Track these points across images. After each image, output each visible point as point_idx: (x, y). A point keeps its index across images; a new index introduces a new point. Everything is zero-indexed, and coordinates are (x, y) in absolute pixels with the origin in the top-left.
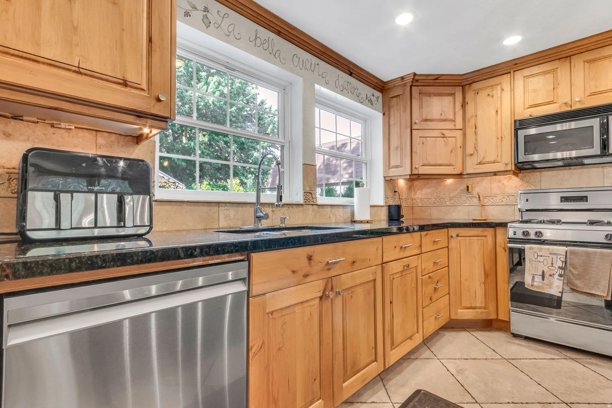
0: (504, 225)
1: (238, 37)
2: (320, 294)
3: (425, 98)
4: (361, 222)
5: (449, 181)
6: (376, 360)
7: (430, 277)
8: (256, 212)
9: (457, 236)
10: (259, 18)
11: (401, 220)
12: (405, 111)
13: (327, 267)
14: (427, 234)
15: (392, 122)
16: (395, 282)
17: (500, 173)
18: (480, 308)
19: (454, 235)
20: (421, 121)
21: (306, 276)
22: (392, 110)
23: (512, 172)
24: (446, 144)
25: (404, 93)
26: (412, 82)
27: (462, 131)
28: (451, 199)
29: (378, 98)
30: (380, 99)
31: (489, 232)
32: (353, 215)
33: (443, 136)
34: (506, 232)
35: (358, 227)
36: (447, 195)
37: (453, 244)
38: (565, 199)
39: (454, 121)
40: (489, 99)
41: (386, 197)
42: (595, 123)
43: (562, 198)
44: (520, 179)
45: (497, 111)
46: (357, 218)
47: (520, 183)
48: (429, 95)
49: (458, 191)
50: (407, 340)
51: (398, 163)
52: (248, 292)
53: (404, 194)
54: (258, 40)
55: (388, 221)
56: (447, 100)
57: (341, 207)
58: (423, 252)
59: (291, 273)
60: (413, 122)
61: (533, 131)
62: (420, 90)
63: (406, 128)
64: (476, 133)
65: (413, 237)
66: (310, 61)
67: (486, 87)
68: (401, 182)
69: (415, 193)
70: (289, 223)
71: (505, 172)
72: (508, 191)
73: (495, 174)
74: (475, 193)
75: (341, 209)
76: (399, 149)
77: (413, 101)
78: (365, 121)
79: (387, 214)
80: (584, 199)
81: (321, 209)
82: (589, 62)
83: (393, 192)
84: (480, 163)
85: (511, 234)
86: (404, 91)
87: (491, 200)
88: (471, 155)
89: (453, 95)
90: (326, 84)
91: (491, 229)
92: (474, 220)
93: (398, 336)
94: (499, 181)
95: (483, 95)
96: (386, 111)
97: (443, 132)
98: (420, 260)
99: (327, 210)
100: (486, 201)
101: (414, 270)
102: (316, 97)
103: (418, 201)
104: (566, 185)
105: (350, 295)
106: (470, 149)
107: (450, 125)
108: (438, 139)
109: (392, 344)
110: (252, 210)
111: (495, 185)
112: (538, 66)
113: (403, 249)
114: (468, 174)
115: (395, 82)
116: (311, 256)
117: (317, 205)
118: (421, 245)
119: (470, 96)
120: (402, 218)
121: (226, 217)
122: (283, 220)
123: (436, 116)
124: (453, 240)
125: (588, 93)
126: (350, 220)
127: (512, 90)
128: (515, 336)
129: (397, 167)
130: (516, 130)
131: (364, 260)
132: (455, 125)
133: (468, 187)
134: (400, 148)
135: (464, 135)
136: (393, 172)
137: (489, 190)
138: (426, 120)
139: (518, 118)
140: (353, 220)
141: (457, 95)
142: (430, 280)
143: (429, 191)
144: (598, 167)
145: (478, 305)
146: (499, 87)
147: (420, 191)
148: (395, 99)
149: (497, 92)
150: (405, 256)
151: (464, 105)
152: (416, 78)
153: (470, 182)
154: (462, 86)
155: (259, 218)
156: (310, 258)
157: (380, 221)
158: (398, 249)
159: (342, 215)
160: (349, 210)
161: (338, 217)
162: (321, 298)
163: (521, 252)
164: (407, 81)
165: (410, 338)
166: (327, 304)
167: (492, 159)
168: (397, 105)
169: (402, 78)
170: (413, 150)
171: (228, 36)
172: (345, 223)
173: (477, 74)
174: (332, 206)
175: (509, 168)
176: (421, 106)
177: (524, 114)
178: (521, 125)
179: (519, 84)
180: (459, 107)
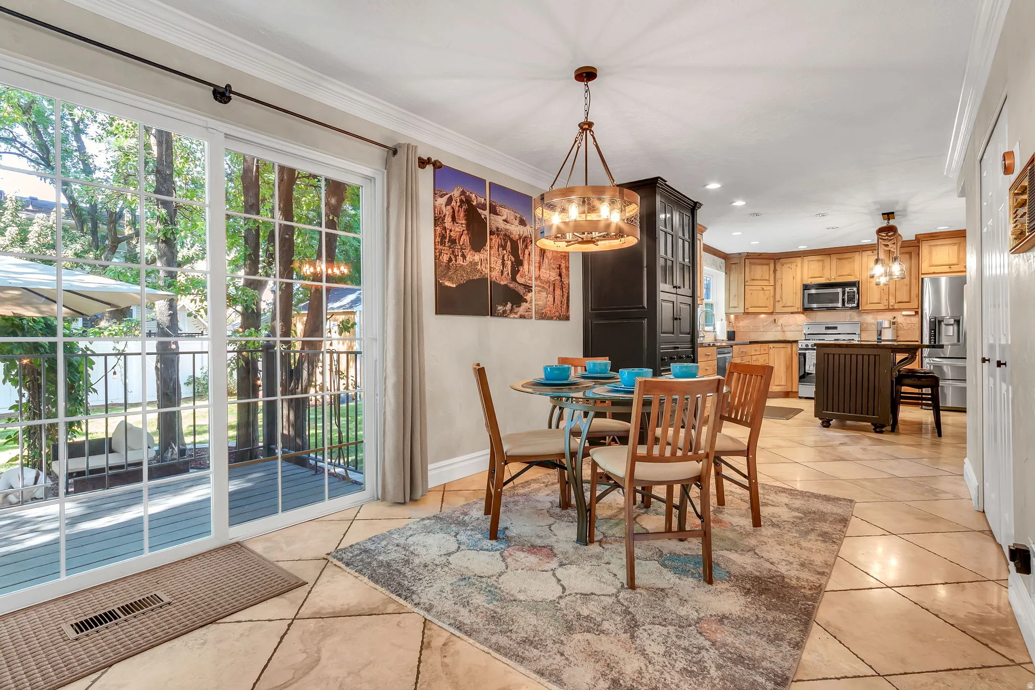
0: (796, 342)
3: (753, 266)
5: (763, 316)
9: (773, 348)
12: (741, 273)
15: (731, 279)
17: (795, 313)
18: (784, 385)
20: (750, 280)
22: (732, 272)
23: (801, 312)
24: (764, 295)
25: (740, 263)
26: (745, 256)
27: (773, 286)
28: (764, 326)
29: (722, 263)
30: (724, 264)
31: (789, 345)
33: (763, 289)
34: (798, 345)
36: (762, 324)
37: (771, 351)
38: (827, 328)
39: (769, 280)
40: (789, 269)
41: (727, 327)
42: (840, 290)
44: (805, 316)
45: (793, 277)
47: (805, 318)
48: (755, 264)
49: (769, 322)
51: (736, 305)
53: (735, 324)
55: (728, 340)
56: (766, 267)
60: (746, 280)
61: (813, 291)
62: (750, 261)
63: (741, 284)
64: (781, 288)
67: (787, 263)
68: (732, 316)
69: (741, 324)
71: (797, 312)
72: (799, 323)
73: (791, 313)
74: (779, 323)
77: (746, 267)
78: (712, 276)
79: (728, 336)
80: (835, 328)
82: (839, 259)
83: (729, 322)
84: (783, 307)
85: (800, 347)
86: (740, 261)
87: (789, 328)
88: (779, 301)
89: (768, 264)
94: (794, 317)
95: (786, 266)
96: (728, 271)
97: (763, 287)
100: (785, 328)
103: (744, 328)
104: (828, 321)
106: (778, 298)
107: (766, 283)
108: (760, 291)
111: (791, 319)
112: (815, 256)
114: (776, 312)
115: (734, 255)
119: (778, 266)
120: (736, 337)
123: (758, 277)
125: (838, 275)
127: (802, 267)
128: (800, 398)
129: (735, 307)
130: (804, 290)
132: (770, 283)
133: (775, 320)
134: (737, 295)
135: (775, 289)
136: (731, 311)
137: (788, 322)
138: (753, 280)
139: (805, 283)
141: (771, 265)
143: (750, 321)
145: (783, 384)
146: (795, 264)
148: (734, 266)
149: (793, 266)
151: (775, 271)
152: (748, 254)
153: (776, 317)
154: (774, 260)
163: (804, 355)
164: (742, 256)
167: (791, 305)
168: (735, 268)
169: (740, 254)
170: (746, 298)
175: (799, 311)
176: (750, 271)
177: (809, 281)
178: (806, 287)
179: (806, 264)
180: (772, 272)
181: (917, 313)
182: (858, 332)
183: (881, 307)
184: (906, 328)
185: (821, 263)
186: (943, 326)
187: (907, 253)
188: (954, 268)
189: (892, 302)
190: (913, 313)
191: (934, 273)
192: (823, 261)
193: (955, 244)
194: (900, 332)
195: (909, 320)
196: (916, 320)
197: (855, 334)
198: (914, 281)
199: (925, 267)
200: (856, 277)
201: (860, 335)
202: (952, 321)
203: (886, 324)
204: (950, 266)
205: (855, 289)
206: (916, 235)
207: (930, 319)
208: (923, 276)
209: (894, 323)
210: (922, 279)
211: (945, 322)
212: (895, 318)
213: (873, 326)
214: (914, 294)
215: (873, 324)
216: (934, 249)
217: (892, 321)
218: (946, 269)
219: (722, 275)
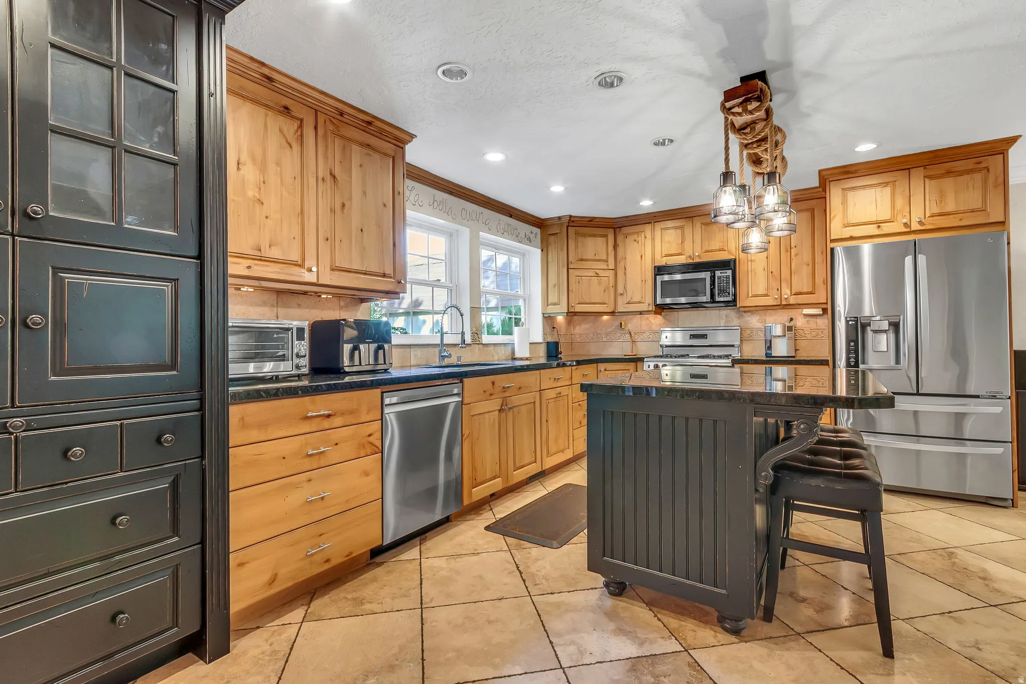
1: (421, 204)
2: (499, 408)
3: (580, 239)
4: (522, 359)
5: (605, 317)
6: (535, 462)
7: (579, 405)
8: (440, 352)
9: (605, 370)
10: (437, 185)
11: (560, 356)
12: (562, 250)
13: (504, 390)
14: (577, 369)
15: (550, 259)
16: (550, 405)
17: (644, 313)
19: (602, 369)
20: (577, 260)
21: (491, 395)
22: (550, 248)
23: (653, 312)
24: (600, 283)
25: (561, 233)
26: (569, 222)
27: (614, 271)
28: (607, 334)
29: (536, 234)
30: (539, 236)
31: (631, 366)
32: (513, 352)
33: (597, 275)
35: (518, 363)
36: (603, 331)
38: (693, 336)
39: (607, 261)
40: (635, 243)
41: (545, 334)
42: (706, 275)
43: (691, 335)
44: (663, 318)
45: (642, 256)
46: (517, 355)
47: (663, 321)
48: (585, 235)
49: (614, 327)
50: (559, 452)
51: (556, 300)
52: (462, 401)
53: (563, 329)
54: (435, 203)
55: (546, 358)
56: (600, 241)
57: (502, 345)
58: (573, 383)
59: (483, 392)
60: (570, 261)
61: (667, 278)
62: (576, 231)
63: (563, 266)
64: (625, 274)
65: (564, 371)
66: (475, 212)
67: (633, 233)
68: (560, 319)
69: (574, 328)
70: (464, 361)
71: (648, 312)
72: (654, 328)
73: (641, 313)
74: (627, 330)
75: (503, 347)
76: (557, 287)
77: (570, 240)
78: (523, 255)
79: (546, 351)
80: (704, 336)
81: (486, 348)
82: (705, 224)
83: (551, 328)
84: (629, 303)
85: (646, 367)
86: (561, 230)
87: (641, 336)
88: (622, 294)
89: (606, 236)
90: (490, 231)
91: (633, 363)
92: (625, 355)
93: (553, 449)
94: (647, 319)
95: (630, 239)
96: (545, 248)
97: (597, 271)
98: (570, 390)
99: (490, 348)
100: (636, 337)
101: (566, 397)
102: (481, 240)
103: (577, 337)
104: (696, 324)
105: (518, 411)
106: (620, 290)
107: (603, 265)
108: (592, 278)
109: (548, 453)
110: (437, 350)
111: (644, 322)
112: (671, 221)
113: (556, 380)
114: (618, 312)
115: (552, 220)
116: (494, 382)
117: (482, 344)
118: (571, 378)
119: (620, 238)
120: (560, 354)
121: (415, 356)
122: (459, 358)
123: (590, 255)
124: (601, 373)
125: (704, 251)
126: (510, 357)
127: (653, 239)
129: (555, 304)
130: (656, 275)
131: (527, 387)
132: (608, 265)
133: (621, 323)
134: (558, 285)
135: (616, 274)
136: (551, 310)
137: (639, 327)
138: (582, 260)
139: (656, 264)
140: (514, 357)
141: (609, 236)
142: (579, 407)
143: (587, 326)
144: (716, 310)
146: (643, 234)
147: (579, 327)
148: (552, 237)
149: (641, 238)
150: (557, 386)
151: (615, 247)
152: (572, 219)
153: (622, 319)
154: (614, 228)
155: (443, 357)
156: (493, 383)
157: (539, 357)
158: (552, 380)
159: (503, 352)
160: (509, 348)
161: (500, 355)
162: (499, 410)
164: (564, 221)
165: (563, 451)
166: (503, 415)
167: (638, 300)
168: (555, 243)
169: (559, 218)
170: (570, 289)
171: (414, 205)
172: (506, 360)
173: (625, 219)
174: (495, 345)
175: (650, 309)
176: (576, 247)
177: (662, 262)
178: (659, 270)
179: (658, 233)
180: (611, 248)
181: (825, 311)
182: (737, 343)
183: (769, 301)
184: (809, 337)
185: (679, 231)
186: (870, 334)
187: (807, 210)
188: (887, 228)
189: (786, 292)
190: (819, 311)
191: (852, 238)
192: (682, 228)
193: (886, 184)
194: (802, 344)
195: (813, 323)
196: (824, 322)
197: (733, 346)
198: (819, 258)
199: (836, 229)
200: (730, 253)
201: (740, 347)
202: (885, 325)
203: (778, 330)
204: (878, 224)
205: (729, 273)
206: (820, 172)
207: (847, 322)
208: (833, 245)
209: (790, 329)
210: (832, 250)
211: (874, 326)
212: (791, 319)
213: (760, 333)
214: (819, 279)
215: (759, 329)
216: (850, 195)
217: (787, 324)
218: (872, 230)
219: (535, 254)
